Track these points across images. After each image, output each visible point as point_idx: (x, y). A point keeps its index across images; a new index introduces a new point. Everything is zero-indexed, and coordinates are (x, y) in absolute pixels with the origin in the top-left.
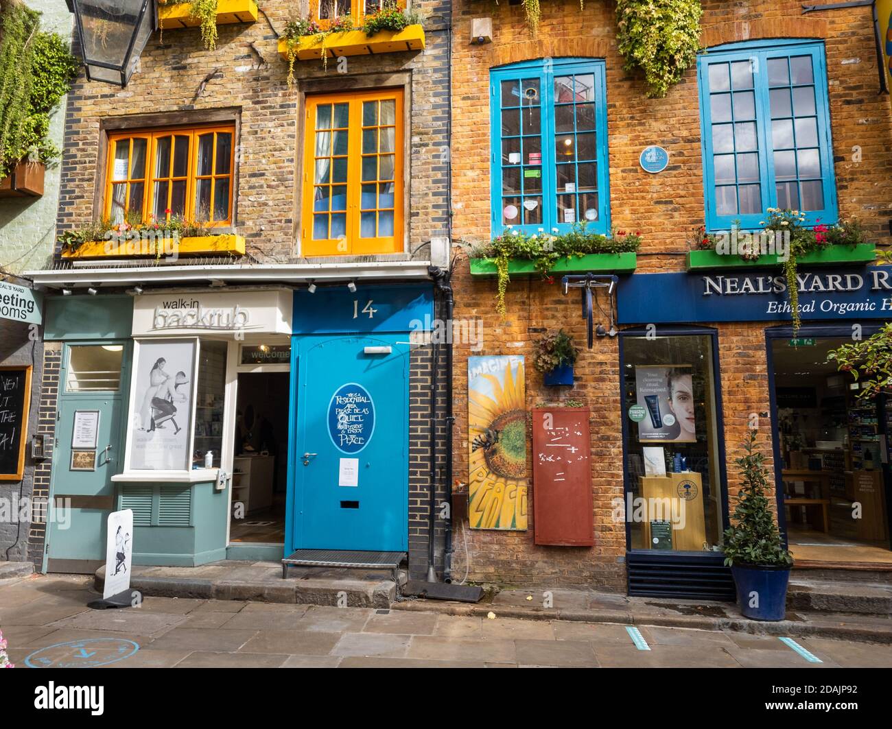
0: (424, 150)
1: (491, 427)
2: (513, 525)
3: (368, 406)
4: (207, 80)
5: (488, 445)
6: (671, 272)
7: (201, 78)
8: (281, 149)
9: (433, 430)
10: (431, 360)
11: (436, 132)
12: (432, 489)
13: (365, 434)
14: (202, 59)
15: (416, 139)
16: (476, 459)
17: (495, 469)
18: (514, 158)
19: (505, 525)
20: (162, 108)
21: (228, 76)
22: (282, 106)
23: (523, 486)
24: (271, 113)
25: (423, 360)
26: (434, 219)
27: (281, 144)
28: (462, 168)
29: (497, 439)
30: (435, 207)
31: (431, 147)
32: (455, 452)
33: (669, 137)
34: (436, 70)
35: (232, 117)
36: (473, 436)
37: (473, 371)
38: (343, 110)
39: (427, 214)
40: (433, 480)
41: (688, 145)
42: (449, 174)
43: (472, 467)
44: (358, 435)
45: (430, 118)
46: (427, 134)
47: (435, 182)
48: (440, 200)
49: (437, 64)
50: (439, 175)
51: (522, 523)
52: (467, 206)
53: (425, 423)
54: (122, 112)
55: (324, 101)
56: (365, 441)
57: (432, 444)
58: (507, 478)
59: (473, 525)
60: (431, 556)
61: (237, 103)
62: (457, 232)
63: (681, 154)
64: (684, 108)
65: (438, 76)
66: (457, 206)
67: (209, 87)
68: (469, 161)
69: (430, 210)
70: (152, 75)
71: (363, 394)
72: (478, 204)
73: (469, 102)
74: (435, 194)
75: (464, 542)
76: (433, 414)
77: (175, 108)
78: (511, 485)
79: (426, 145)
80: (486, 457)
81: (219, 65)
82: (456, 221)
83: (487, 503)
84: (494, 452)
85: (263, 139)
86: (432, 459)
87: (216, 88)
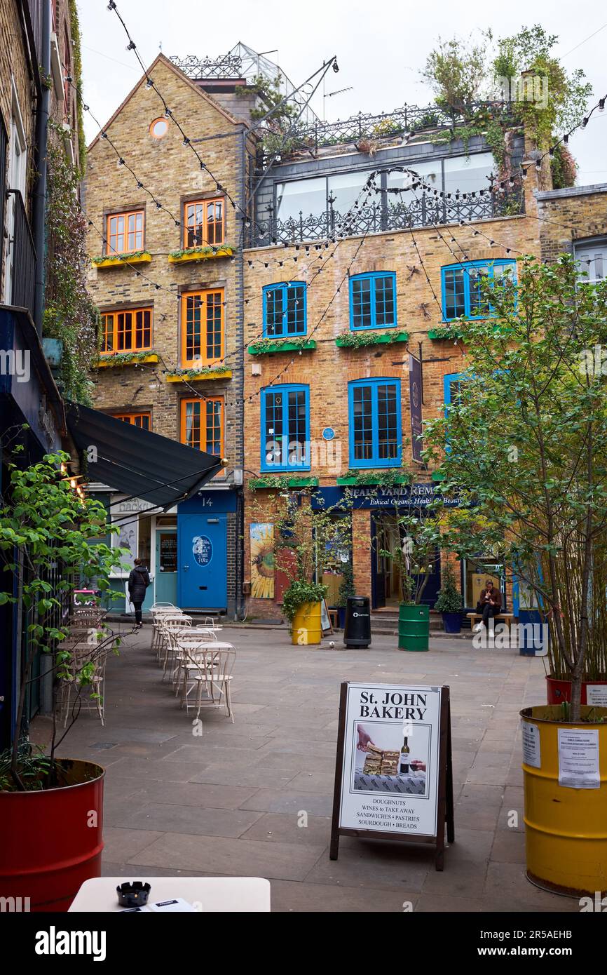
0: (232, 427)
1: (260, 555)
2: (268, 596)
3: (210, 545)
4: (137, 392)
5: (258, 562)
6: (334, 486)
7: (134, 391)
8: (171, 426)
9: (236, 556)
10: (236, 525)
11: (237, 419)
12: (236, 581)
13: (209, 558)
14: (135, 381)
15: (229, 422)
16: (254, 567)
17: (261, 573)
18: (271, 431)
19: (265, 596)
20: (118, 405)
21: (146, 390)
22: (170, 405)
23: (272, 580)
24: (166, 408)
25: (232, 525)
26: (237, 460)
27: (171, 423)
28: (249, 436)
29: (262, 560)
30: (237, 454)
31: (235, 426)
32: (245, 566)
33: (335, 423)
34: (237, 389)
35: (149, 410)
36: (253, 559)
37: (252, 530)
38: (197, 406)
39: (233, 458)
40: (237, 577)
41: (343, 427)
42: (243, 439)
43: (252, 572)
44: (206, 558)
45: (234, 412)
46: (232, 419)
47: (237, 442)
48: (239, 451)
49: (238, 385)
50: (239, 440)
51: (272, 596)
52: (250, 454)
53: (233, 553)
54: (100, 407)
55: (188, 402)
56: (209, 561)
57: (236, 562)
58: (266, 576)
59: (253, 596)
60: (236, 610)
61: (151, 403)
62: (247, 467)
63: (340, 431)
64: (342, 409)
65: (238, 391)
66: (246, 454)
67: (139, 395)
68: (251, 433)
69: (235, 456)
70: (113, 389)
71: (208, 540)
72: (255, 453)
73: (251, 404)
74: (237, 448)
75: (249, 603)
76: (236, 549)
77: (123, 405)
78: (268, 579)
79: (233, 425)
80: (258, 567)
81: (143, 384)
82: (247, 461)
83: (258, 587)
84: (261, 565)
85: (162, 421)
86: (236, 568)
87: (141, 396)
